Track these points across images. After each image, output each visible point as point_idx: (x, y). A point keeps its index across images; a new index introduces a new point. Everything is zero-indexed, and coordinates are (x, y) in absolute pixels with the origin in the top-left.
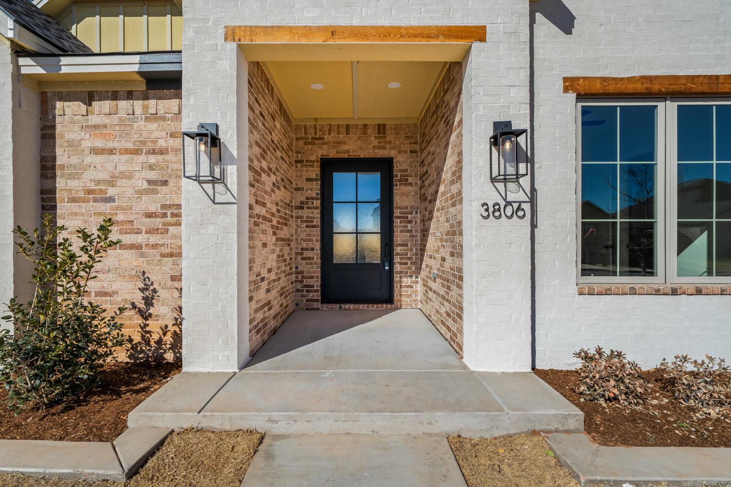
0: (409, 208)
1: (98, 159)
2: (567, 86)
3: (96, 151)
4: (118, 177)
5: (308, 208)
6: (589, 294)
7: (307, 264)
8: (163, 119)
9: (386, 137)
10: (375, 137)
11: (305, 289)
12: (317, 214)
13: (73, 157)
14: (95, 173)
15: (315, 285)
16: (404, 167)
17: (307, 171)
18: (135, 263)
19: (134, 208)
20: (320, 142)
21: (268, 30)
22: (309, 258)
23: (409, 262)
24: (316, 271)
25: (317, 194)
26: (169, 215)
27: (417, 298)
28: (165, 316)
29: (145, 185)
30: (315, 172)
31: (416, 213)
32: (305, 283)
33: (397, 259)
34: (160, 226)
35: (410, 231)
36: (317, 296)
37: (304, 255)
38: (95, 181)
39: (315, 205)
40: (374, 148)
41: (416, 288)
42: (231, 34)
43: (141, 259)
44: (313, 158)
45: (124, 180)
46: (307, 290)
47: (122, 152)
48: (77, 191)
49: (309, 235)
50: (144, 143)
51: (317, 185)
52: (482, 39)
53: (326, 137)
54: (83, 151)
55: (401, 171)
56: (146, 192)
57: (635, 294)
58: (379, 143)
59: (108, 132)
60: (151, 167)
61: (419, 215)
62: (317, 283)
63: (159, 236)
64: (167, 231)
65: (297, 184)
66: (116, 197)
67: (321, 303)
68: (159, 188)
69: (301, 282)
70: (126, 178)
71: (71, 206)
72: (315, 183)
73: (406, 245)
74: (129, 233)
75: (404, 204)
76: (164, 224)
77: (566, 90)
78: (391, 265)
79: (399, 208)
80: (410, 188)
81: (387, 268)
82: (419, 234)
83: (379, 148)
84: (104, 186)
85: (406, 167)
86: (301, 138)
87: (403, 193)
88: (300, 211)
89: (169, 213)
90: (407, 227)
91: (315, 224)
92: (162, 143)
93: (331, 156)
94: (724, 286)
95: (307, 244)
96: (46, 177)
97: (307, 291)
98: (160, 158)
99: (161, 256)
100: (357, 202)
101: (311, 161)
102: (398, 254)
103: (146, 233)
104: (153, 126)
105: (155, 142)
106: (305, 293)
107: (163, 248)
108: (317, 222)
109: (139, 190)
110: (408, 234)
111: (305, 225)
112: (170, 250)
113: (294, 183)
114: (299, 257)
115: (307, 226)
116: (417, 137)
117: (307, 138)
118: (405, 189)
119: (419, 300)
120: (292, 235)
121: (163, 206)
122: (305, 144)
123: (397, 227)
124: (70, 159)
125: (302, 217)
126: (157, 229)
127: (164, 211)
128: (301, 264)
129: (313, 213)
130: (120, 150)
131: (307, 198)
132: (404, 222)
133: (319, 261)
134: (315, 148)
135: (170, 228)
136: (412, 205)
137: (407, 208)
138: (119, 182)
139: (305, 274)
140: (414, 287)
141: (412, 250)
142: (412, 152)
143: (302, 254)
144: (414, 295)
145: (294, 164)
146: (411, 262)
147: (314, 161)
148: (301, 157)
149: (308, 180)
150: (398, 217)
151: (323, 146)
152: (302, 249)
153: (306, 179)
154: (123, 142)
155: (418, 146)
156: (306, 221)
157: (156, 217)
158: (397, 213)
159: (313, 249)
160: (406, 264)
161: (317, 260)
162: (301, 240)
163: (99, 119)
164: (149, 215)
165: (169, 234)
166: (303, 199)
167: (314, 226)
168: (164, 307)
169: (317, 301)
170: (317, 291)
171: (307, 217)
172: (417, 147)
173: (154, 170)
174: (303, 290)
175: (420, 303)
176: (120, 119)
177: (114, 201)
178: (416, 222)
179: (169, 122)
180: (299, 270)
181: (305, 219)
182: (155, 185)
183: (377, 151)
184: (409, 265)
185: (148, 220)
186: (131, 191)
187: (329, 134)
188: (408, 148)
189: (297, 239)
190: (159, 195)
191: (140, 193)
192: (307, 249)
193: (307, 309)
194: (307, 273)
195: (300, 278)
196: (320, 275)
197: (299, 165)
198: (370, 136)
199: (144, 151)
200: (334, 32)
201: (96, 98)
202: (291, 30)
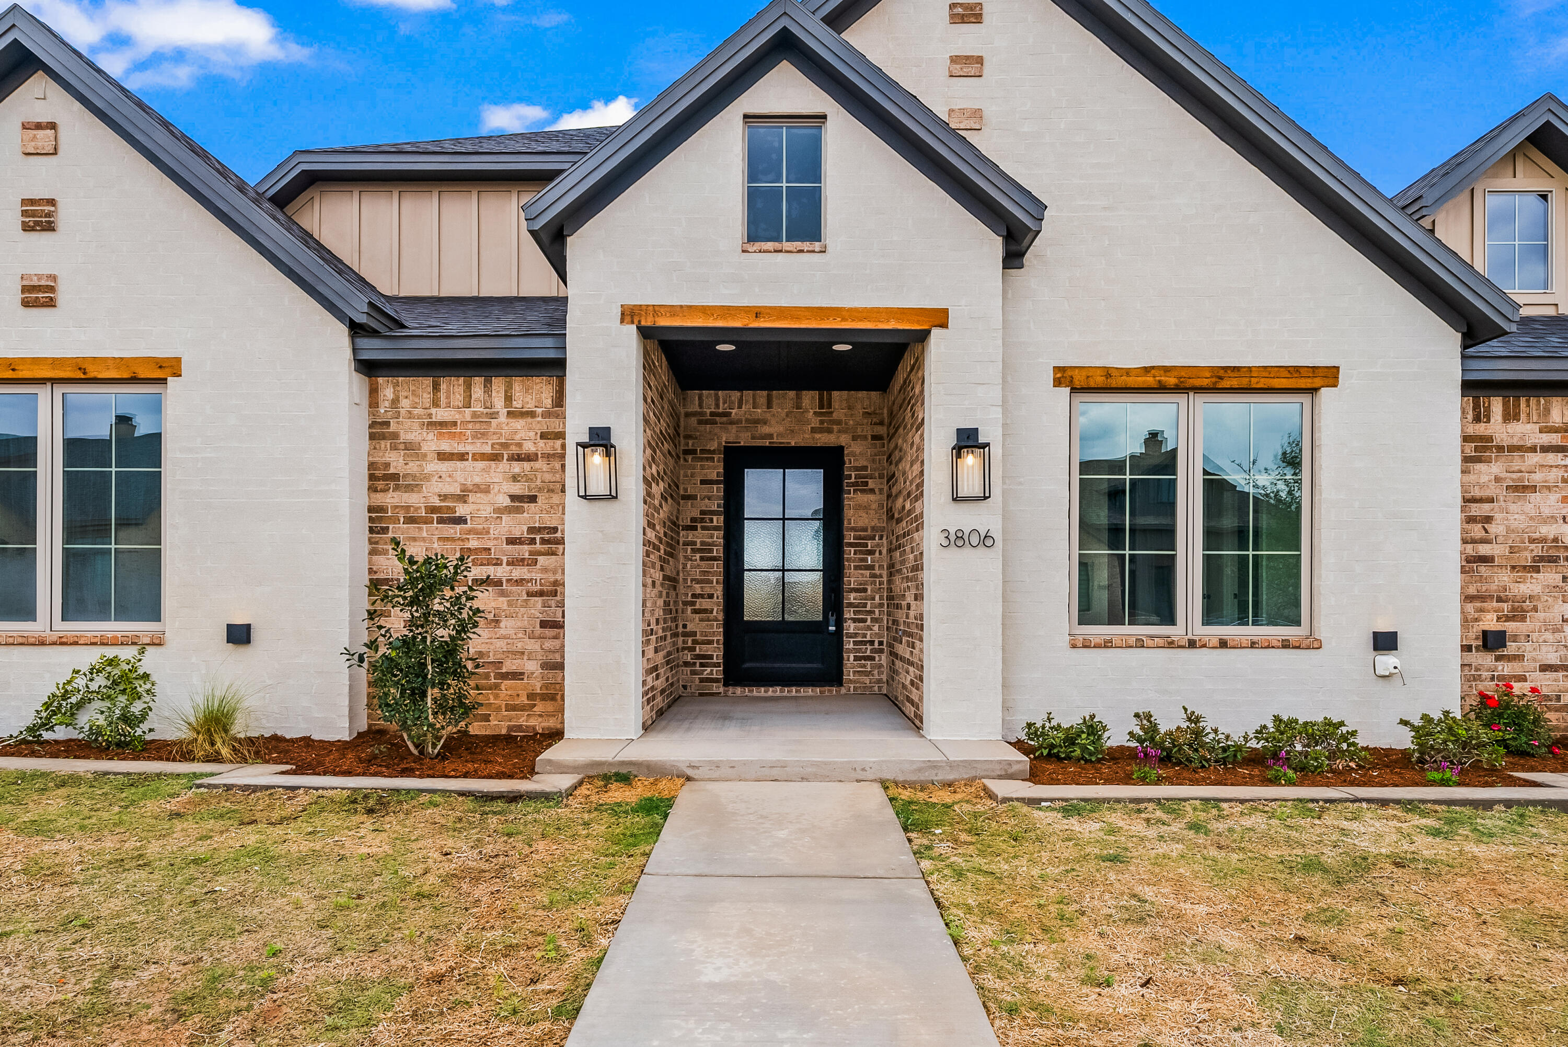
0: (869, 530)
1: (445, 467)
2: (1059, 378)
3: (442, 456)
4: (470, 491)
5: (703, 528)
6: (1084, 647)
7: (702, 620)
8: (532, 414)
9: (832, 413)
10: (815, 413)
11: (698, 662)
12: (718, 537)
13: (411, 464)
14: (440, 485)
15: (715, 654)
16: (862, 462)
17: (702, 467)
18: (493, 604)
19: (491, 532)
20: (725, 419)
21: (673, 310)
22: (705, 611)
23: (869, 618)
24: (717, 631)
25: (719, 506)
26: (538, 541)
27: (882, 676)
28: (533, 673)
29: (507, 502)
30: (715, 469)
31: (881, 538)
32: (698, 652)
33: (848, 614)
34: (527, 556)
35: (871, 567)
36: (717, 673)
37: (697, 607)
38: (440, 496)
39: (715, 523)
40: (814, 430)
41: (880, 660)
42: (629, 314)
43: (501, 599)
44: (714, 446)
45: (479, 495)
46: (701, 663)
47: (477, 457)
48: (417, 509)
49: (704, 573)
50: (505, 446)
51: (718, 491)
52: (944, 325)
53: (734, 411)
54: (425, 455)
55: (857, 469)
56: (508, 510)
57: (1143, 647)
58: (822, 422)
59: (458, 430)
60: (515, 478)
61: (884, 540)
62: (717, 652)
63: (525, 569)
64: (535, 562)
65: (686, 490)
66: (468, 517)
67: (724, 685)
68: (526, 505)
69: (692, 649)
70: (481, 492)
71: (408, 528)
72: (715, 487)
73: (865, 590)
74: (484, 565)
75: (860, 524)
76: (531, 553)
77: (1058, 383)
78: (839, 623)
79: (854, 529)
80: (872, 497)
81: (832, 628)
82: (885, 573)
83: (821, 430)
84: (453, 502)
85: (865, 463)
86: (694, 414)
87: (860, 506)
88: (691, 533)
89: (538, 538)
90: (866, 560)
91: (715, 554)
92: (529, 447)
93: (742, 444)
94: (1255, 639)
95: (702, 588)
96: (376, 491)
97: (702, 665)
98: (527, 465)
99: (528, 596)
100: (784, 519)
101: (709, 451)
102: (850, 605)
103: (508, 564)
104: (519, 424)
105: (519, 445)
106: (698, 668)
107: (530, 584)
108: (718, 551)
109: (499, 509)
110: (867, 573)
111: (698, 556)
112: (539, 587)
113: (681, 487)
114: (689, 609)
115: (702, 559)
116: (883, 414)
117: (702, 414)
118: (862, 498)
119: (885, 680)
120: (678, 574)
121: (531, 530)
122: (700, 422)
123: (849, 560)
124: (408, 467)
125: (694, 543)
126: (523, 560)
127: (532, 536)
128: (692, 620)
129: (712, 537)
130: (474, 455)
131: (703, 512)
132: (861, 552)
133: (721, 616)
134: (717, 430)
135: (539, 558)
136: (873, 524)
137: (865, 530)
138: (472, 498)
139: (698, 637)
140: (877, 659)
141: (873, 599)
142: (874, 438)
143: (693, 604)
144: (876, 672)
145: (681, 456)
146: (872, 619)
147: (713, 452)
148: (693, 445)
149: (703, 482)
150: (851, 545)
151: (730, 427)
152: (694, 596)
153: (701, 481)
154: (478, 445)
155: (885, 428)
156: (700, 550)
157: (521, 543)
158: (849, 537)
159: (711, 596)
160: (864, 621)
161: (718, 612)
162: (692, 580)
163: (446, 414)
164: (511, 541)
165: (538, 566)
166: (696, 514)
167: (714, 559)
168: (530, 662)
169: (716, 681)
170: (717, 665)
171: (702, 543)
172: (882, 430)
173: (519, 481)
174: (695, 664)
175: (885, 686)
176: (474, 415)
177: (465, 522)
178: (880, 553)
179: (540, 419)
180: (688, 629)
181: (698, 546)
182: (521, 502)
183: (817, 436)
184: (869, 623)
185: (510, 546)
186: (489, 509)
187: (740, 407)
188: (868, 431)
189: (685, 580)
190: (525, 514)
191: (500, 511)
192: (702, 596)
193: (701, 695)
194: (701, 635)
195: (690, 644)
196: (721, 638)
197: (690, 458)
198: (807, 411)
199: (506, 457)
200: (758, 313)
201: (443, 387)
202: (705, 310)
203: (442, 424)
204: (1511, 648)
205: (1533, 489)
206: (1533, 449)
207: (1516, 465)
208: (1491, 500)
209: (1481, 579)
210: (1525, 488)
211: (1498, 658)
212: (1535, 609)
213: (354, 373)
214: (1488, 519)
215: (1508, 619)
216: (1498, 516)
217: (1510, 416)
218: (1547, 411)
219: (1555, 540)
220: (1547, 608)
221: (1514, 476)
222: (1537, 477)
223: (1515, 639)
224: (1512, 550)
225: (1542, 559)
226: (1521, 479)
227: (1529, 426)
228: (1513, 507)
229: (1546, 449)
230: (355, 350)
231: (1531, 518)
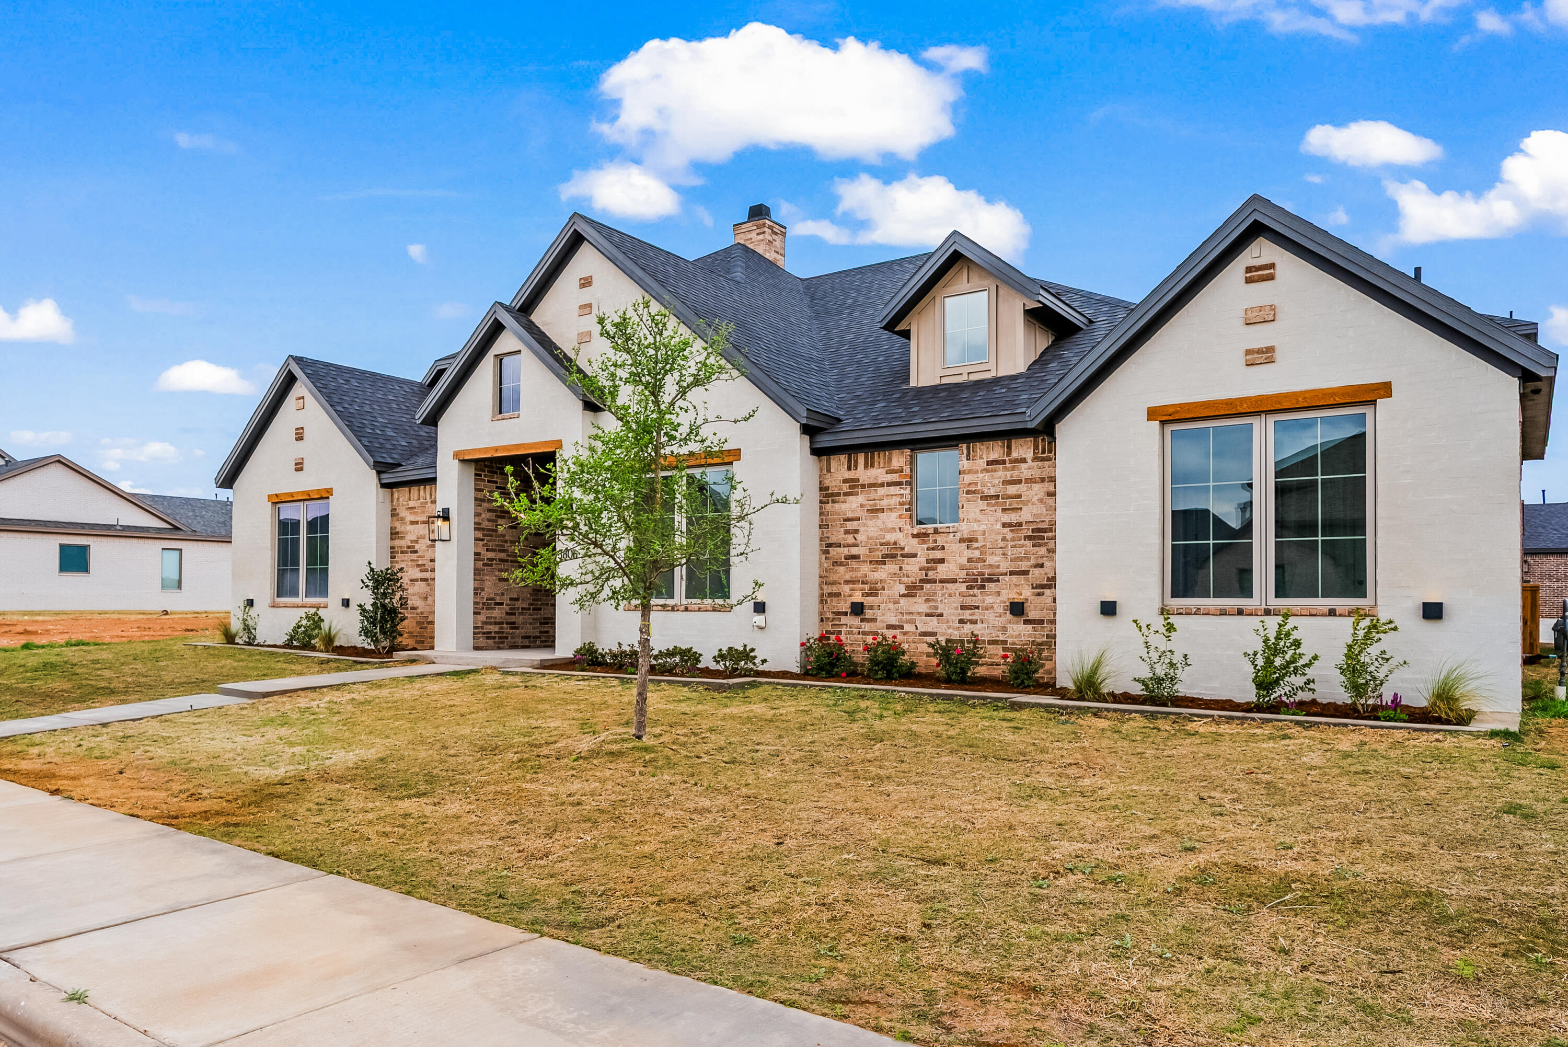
1: (412, 528)
4: (419, 538)
13: (402, 527)
14: (411, 536)
19: (425, 556)
29: (430, 543)
38: (410, 541)
42: (456, 454)
45: (422, 540)
48: (404, 547)
54: (406, 523)
56: (430, 546)
59: (416, 511)
66: (419, 550)
70: (423, 538)
71: (401, 556)
84: (414, 543)
96: (393, 539)
130: (421, 522)
138: (420, 541)
154: (422, 517)
163: (413, 503)
164: (431, 560)
176: (421, 503)
186: (425, 546)
191: (428, 547)
200: (496, 449)
201: (396, 496)
202: (479, 450)
203: (412, 508)
204: (869, 613)
205: (882, 510)
206: (882, 485)
207: (872, 496)
208: (858, 519)
209: (853, 570)
210: (877, 511)
211: (862, 620)
212: (883, 589)
213: (380, 489)
214: (856, 531)
215: (868, 595)
216: (862, 529)
217: (869, 465)
218: (890, 459)
219: (895, 543)
220: (890, 588)
221: (871, 503)
222: (884, 503)
223: (871, 608)
224: (871, 550)
225: (887, 556)
226: (875, 505)
227: (880, 470)
228: (870, 523)
229: (890, 484)
230: (380, 480)
231: (881, 530)
